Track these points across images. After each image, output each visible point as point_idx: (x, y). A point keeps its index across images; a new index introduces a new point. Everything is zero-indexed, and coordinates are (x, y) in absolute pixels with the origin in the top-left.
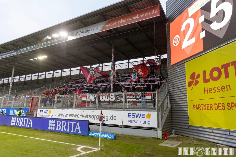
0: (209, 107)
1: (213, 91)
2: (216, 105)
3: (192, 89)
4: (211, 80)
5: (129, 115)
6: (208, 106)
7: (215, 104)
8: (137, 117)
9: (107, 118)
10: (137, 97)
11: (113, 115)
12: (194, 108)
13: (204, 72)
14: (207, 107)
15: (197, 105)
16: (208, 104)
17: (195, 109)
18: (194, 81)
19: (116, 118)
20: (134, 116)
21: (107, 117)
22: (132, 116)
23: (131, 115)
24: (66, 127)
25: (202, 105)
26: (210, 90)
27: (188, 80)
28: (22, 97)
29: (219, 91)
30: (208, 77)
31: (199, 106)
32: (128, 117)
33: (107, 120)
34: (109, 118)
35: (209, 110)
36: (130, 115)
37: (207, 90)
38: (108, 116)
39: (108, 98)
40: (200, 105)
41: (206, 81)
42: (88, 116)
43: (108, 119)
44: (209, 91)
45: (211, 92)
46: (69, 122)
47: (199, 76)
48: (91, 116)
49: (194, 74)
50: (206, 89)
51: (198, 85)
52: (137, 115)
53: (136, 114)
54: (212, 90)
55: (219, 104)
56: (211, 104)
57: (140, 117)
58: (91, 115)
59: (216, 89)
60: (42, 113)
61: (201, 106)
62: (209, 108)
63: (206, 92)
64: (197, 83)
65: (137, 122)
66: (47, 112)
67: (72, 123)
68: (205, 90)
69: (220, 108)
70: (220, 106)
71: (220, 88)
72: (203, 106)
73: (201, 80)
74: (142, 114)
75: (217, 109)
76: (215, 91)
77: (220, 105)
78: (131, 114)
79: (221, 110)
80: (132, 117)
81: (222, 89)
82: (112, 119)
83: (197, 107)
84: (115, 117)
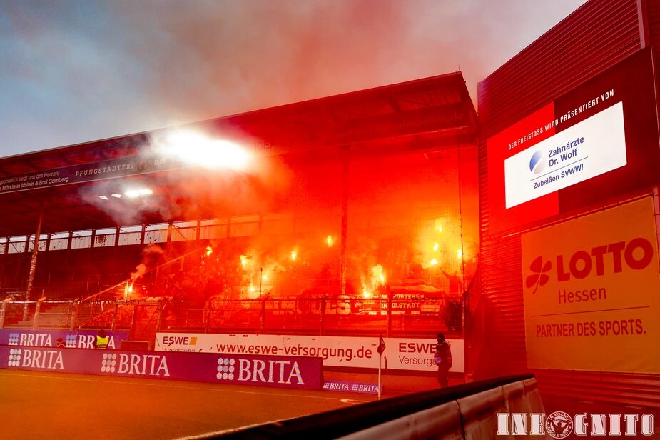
0: (566, 330)
1: (575, 298)
2: (580, 326)
3: (534, 293)
4: (571, 276)
5: (400, 347)
6: (565, 327)
7: (579, 324)
8: (420, 351)
9: (349, 354)
10: (406, 306)
11: (363, 347)
12: (538, 332)
13: (560, 259)
14: (564, 330)
15: (543, 326)
16: (566, 325)
17: (540, 334)
18: (538, 275)
19: (371, 354)
20: (413, 350)
21: (349, 352)
22: (408, 349)
23: (407, 346)
24: (266, 373)
25: (554, 326)
26: (571, 295)
27: (527, 272)
28: (102, 302)
29: (585, 298)
30: (567, 270)
31: (549, 328)
32: (400, 351)
33: (349, 358)
34: (354, 353)
35: (567, 335)
36: (405, 347)
37: (564, 296)
38: (351, 350)
39: (331, 308)
40: (549, 326)
41: (563, 277)
42: (301, 350)
43: (351, 356)
44: (569, 297)
45: (571, 299)
46: (271, 362)
47: (548, 266)
48: (308, 350)
49: (539, 260)
50: (562, 294)
51: (546, 285)
52: (420, 347)
53: (417, 344)
54: (573, 296)
55: (585, 324)
56: (572, 324)
57: (426, 351)
58: (307, 348)
59: (581, 294)
60: (170, 344)
61: (552, 328)
62: (567, 332)
63: (562, 299)
64: (544, 280)
65: (420, 361)
66: (185, 341)
67: (280, 364)
68: (560, 296)
69: (587, 332)
70: (588, 329)
71: (588, 294)
72: (556, 328)
73: (553, 274)
74: (431, 345)
75: (581, 335)
76: (578, 299)
77: (587, 326)
78: (405, 344)
79: (588, 335)
80: (409, 351)
81: (591, 295)
82: (362, 357)
83: (544, 331)
84: (368, 352)
